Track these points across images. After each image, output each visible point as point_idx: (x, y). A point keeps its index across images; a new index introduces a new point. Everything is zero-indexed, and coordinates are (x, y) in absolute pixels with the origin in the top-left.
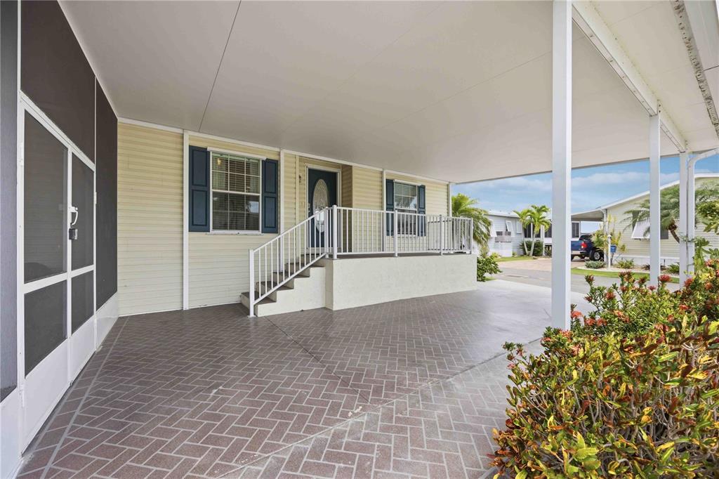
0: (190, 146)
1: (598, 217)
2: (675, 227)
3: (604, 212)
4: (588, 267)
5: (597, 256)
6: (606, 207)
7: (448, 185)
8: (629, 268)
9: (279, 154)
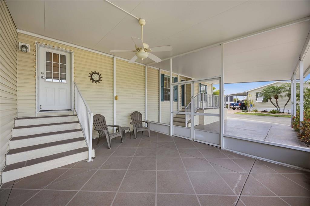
0: (161, 74)
1: (244, 94)
2: (271, 99)
3: (247, 93)
4: (243, 112)
5: (244, 108)
6: (247, 91)
7: (212, 85)
8: (256, 112)
9: (178, 75)
